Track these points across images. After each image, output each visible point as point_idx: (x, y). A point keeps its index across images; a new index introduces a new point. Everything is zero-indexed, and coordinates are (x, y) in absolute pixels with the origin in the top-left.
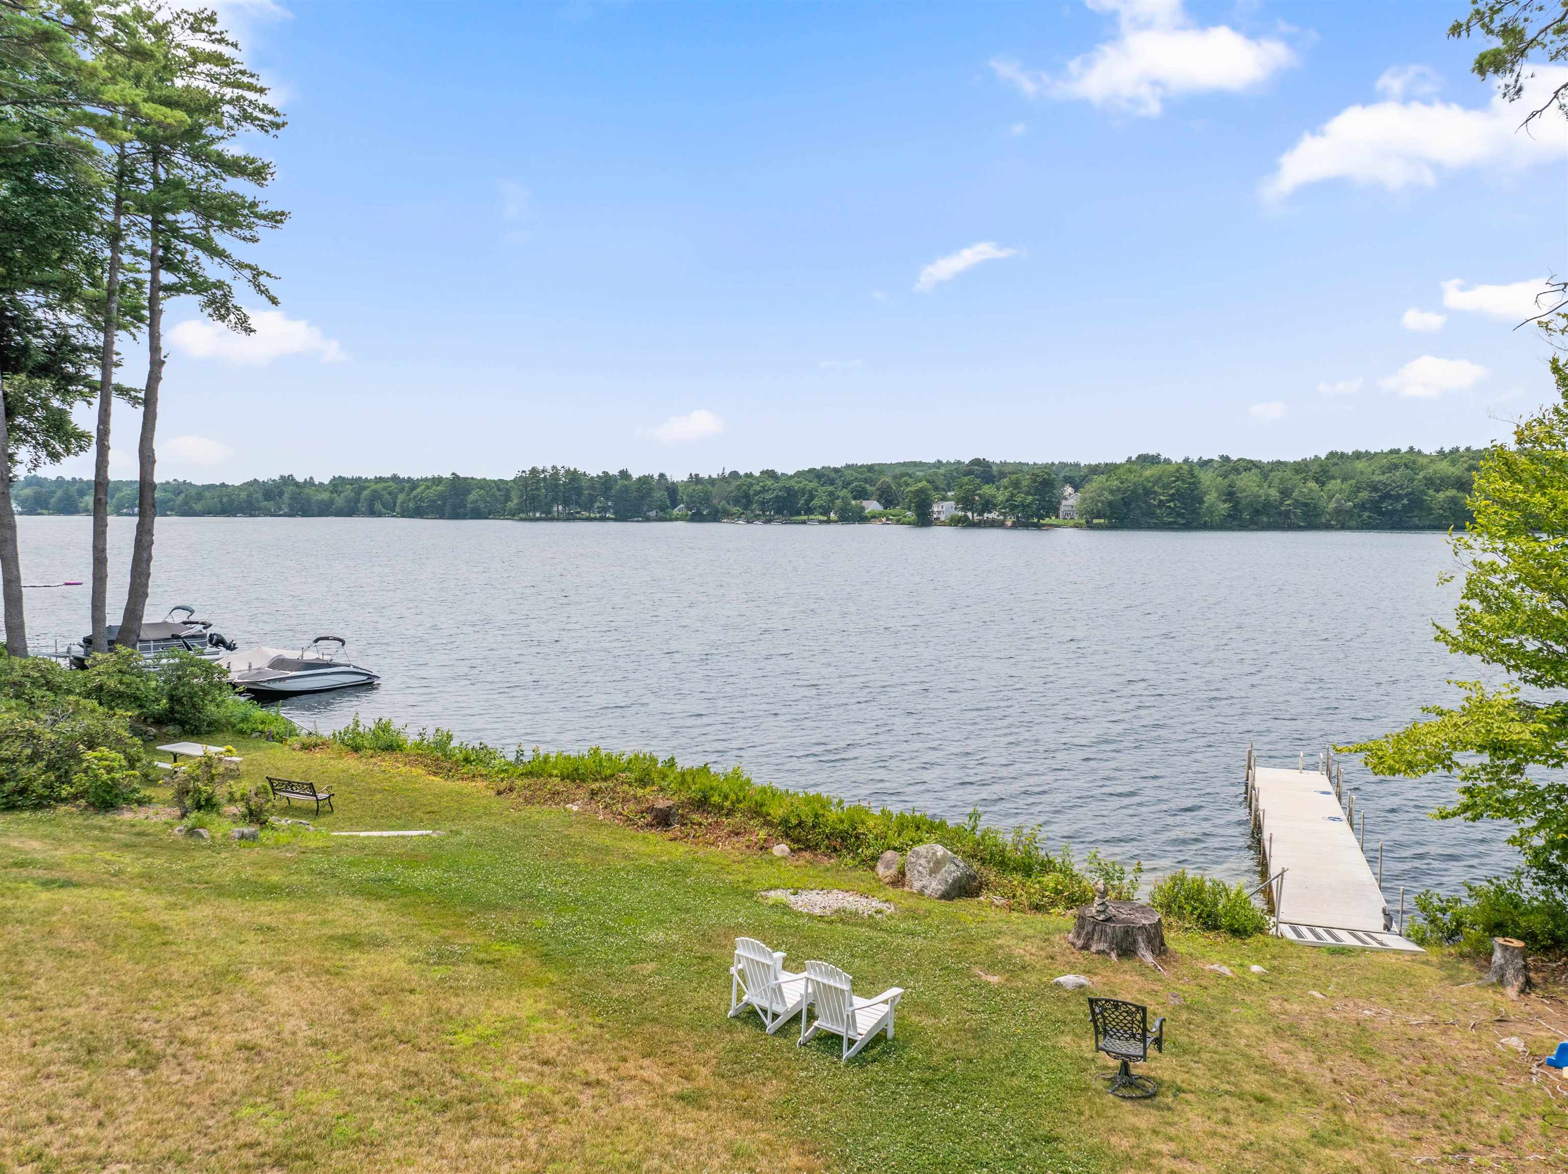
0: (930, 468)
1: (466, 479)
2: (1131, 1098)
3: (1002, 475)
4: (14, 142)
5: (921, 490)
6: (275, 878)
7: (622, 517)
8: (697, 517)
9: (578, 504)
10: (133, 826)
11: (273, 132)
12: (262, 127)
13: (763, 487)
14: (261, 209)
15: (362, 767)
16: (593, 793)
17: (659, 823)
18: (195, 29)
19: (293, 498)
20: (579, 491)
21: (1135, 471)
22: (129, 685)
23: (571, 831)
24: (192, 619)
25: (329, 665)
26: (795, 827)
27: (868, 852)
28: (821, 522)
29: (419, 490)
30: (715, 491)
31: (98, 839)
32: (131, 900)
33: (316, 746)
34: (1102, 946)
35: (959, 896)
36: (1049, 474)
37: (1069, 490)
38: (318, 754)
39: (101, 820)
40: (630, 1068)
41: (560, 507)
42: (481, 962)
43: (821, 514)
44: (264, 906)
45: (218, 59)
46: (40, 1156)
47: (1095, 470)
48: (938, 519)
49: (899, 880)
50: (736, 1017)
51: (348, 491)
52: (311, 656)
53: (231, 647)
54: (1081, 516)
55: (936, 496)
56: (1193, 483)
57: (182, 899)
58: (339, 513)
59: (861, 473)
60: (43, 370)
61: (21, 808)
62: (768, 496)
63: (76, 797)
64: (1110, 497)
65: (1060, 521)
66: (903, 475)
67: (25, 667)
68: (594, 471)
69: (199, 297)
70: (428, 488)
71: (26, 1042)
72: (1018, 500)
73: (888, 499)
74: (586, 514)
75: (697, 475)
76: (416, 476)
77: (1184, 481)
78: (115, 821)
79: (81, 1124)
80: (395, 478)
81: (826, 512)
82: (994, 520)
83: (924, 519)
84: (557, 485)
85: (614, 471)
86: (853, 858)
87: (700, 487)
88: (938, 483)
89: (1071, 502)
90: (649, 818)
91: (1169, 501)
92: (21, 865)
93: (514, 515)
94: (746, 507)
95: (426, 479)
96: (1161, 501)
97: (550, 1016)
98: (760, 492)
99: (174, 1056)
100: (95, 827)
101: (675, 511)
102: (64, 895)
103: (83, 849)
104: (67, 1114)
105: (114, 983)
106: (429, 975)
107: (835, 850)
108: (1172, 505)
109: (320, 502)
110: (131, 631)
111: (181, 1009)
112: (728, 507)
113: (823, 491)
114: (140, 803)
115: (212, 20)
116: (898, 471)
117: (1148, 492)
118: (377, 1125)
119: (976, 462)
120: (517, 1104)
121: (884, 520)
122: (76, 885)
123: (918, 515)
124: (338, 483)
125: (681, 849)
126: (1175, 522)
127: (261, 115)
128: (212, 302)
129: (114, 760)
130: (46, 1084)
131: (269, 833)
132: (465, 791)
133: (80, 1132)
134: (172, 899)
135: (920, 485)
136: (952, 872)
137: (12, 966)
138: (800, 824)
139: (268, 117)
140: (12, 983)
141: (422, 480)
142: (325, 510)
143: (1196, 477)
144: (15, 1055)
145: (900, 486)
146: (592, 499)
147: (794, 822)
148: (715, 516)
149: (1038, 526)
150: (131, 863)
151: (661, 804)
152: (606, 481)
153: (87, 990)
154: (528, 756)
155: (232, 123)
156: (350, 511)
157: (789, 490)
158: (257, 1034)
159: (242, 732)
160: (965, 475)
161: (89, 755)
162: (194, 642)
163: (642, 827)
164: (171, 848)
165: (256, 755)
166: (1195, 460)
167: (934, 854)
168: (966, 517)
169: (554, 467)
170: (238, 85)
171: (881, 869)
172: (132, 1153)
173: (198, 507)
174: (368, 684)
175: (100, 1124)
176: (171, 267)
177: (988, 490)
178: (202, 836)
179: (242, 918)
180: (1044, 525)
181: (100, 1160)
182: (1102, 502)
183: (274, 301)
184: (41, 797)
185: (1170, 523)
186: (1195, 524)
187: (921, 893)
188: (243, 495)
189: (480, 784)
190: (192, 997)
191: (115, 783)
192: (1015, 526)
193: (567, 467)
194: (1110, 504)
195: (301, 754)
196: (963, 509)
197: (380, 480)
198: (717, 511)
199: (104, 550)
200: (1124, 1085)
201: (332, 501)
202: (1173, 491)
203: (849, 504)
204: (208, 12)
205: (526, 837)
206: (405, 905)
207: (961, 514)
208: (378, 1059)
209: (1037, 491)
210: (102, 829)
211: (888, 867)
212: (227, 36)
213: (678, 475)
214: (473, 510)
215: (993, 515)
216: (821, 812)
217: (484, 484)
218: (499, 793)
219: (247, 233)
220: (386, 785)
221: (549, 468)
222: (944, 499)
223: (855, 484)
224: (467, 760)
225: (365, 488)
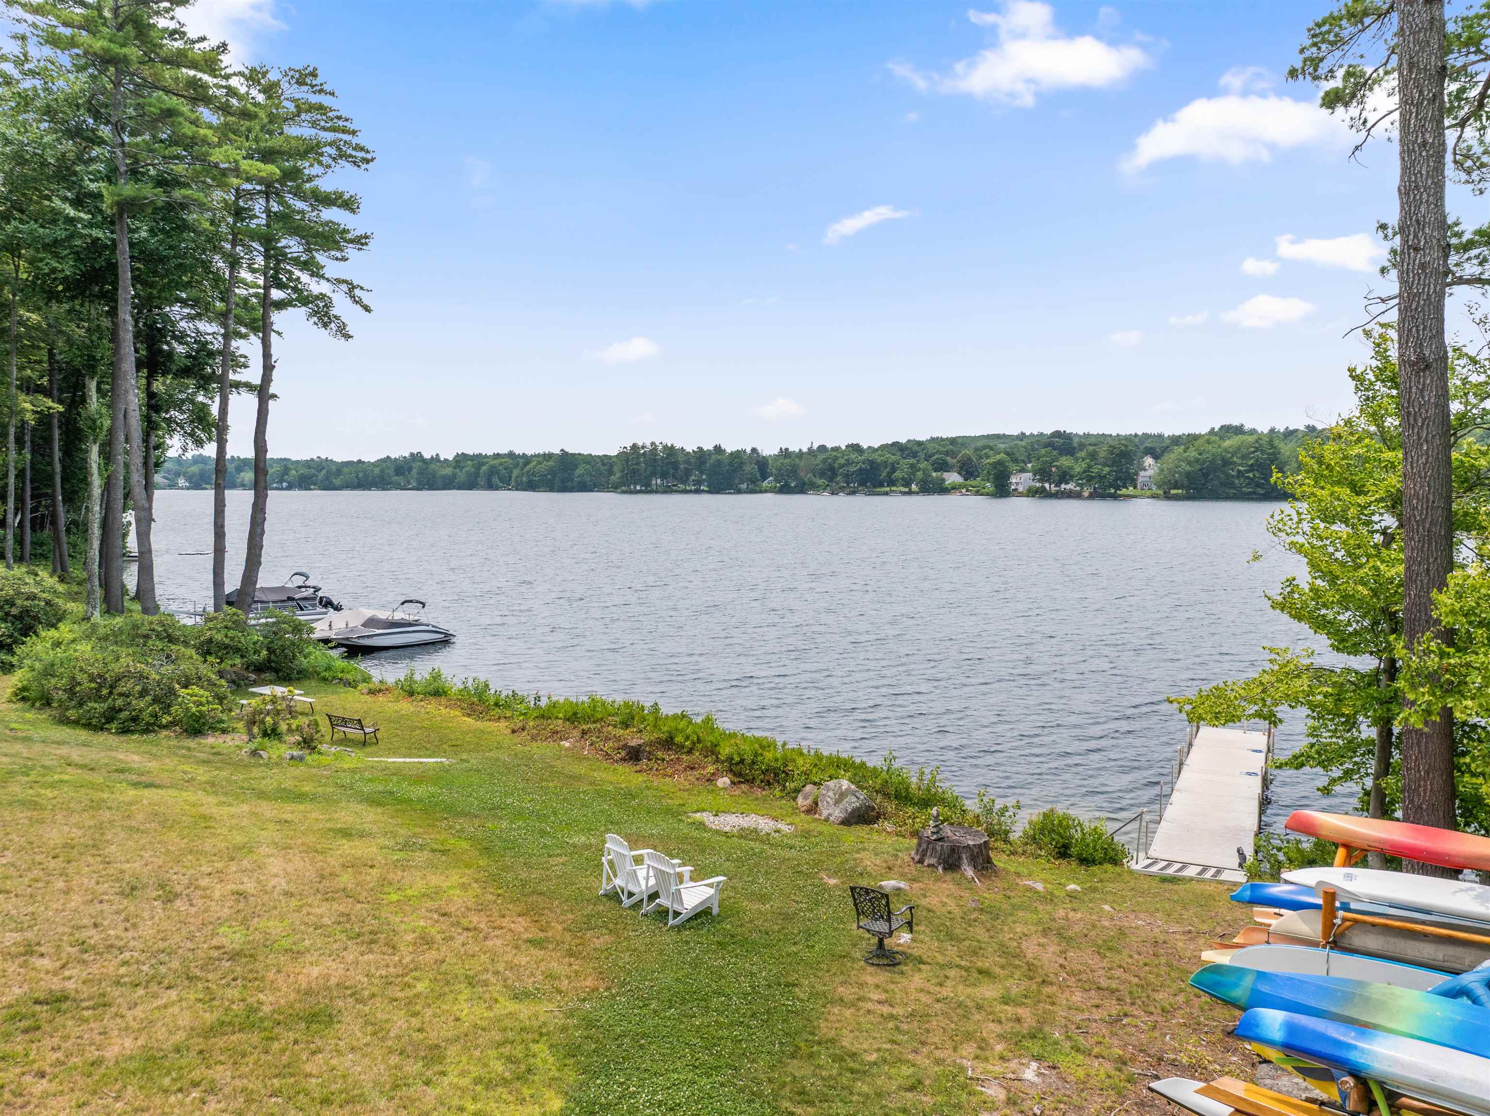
0: (1013, 440)
1: (573, 455)
2: (878, 965)
3: (1082, 446)
4: (146, 199)
5: (1000, 463)
6: (307, 788)
7: (716, 489)
8: (785, 489)
9: (674, 477)
10: (213, 748)
11: (364, 166)
12: (355, 162)
13: (847, 460)
14: (349, 236)
15: (412, 709)
16: (584, 733)
17: (631, 758)
18: (300, 83)
19: (421, 472)
20: (675, 465)
21: (1215, 442)
22: (232, 639)
23: (558, 763)
24: (308, 583)
25: (410, 625)
26: (737, 764)
27: (793, 785)
28: (904, 493)
29: (531, 465)
30: (802, 464)
31: (184, 756)
32: (193, 799)
33: (380, 691)
34: (933, 861)
35: (857, 823)
36: (1126, 446)
37: (1149, 461)
38: (381, 698)
39: (191, 743)
40: (505, 922)
41: (659, 481)
42: (434, 851)
43: (903, 485)
44: (289, 807)
45: (321, 108)
46: (83, 943)
47: (1176, 440)
48: (1016, 490)
49: (813, 809)
50: (605, 895)
51: (469, 466)
52: (399, 616)
53: (338, 608)
54: (1159, 487)
55: (1014, 467)
56: (1274, 453)
57: (231, 799)
58: (460, 487)
59: (944, 446)
60: (185, 372)
61: (133, 732)
62: (852, 469)
63: (173, 723)
64: (1188, 468)
65: (1138, 492)
66: (984, 447)
67: (151, 623)
68: (690, 447)
69: (304, 308)
70: (540, 463)
71: (93, 882)
72: (1095, 470)
73: (968, 470)
74: (682, 486)
75: (787, 449)
76: (529, 452)
77: (1263, 452)
78: (200, 744)
79: (115, 928)
80: (511, 454)
81: (907, 484)
82: (1071, 491)
83: (1002, 490)
84: (655, 460)
85: (708, 446)
86: (781, 791)
87: (788, 461)
88: (1017, 455)
89: (1150, 472)
90: (623, 753)
91: (1248, 472)
92: (121, 771)
93: (616, 488)
94: (831, 480)
95: (539, 455)
96: (1239, 471)
97: (464, 887)
98: (844, 465)
99: (187, 895)
100: (183, 748)
101: (765, 484)
102: (146, 792)
103: (170, 762)
104: (106, 923)
105: (163, 850)
106: (390, 857)
107: (769, 783)
108: (1251, 475)
109: (444, 477)
110: (248, 594)
111: (203, 869)
112: (814, 480)
113: (905, 464)
114: (224, 731)
115: (314, 74)
116: (980, 444)
117: (1226, 463)
118: (307, 943)
119: (1057, 434)
120: (410, 937)
121: (964, 491)
122: (157, 787)
123: (996, 487)
124: (461, 459)
125: (640, 779)
126: (1254, 493)
127: (354, 153)
128: (315, 313)
129: (202, 696)
130: (99, 907)
131: (316, 756)
132: (489, 730)
133: (112, 932)
134: (223, 799)
135: (998, 457)
136: (852, 803)
137: (97, 836)
138: (742, 761)
139: (361, 154)
140: (93, 846)
141: (535, 456)
142: (449, 484)
143: (1275, 447)
144: (84, 888)
145: (981, 458)
146: (688, 473)
147: (737, 759)
148: (802, 489)
149: (1115, 497)
150: (202, 774)
151: (633, 743)
152: (701, 454)
153: (143, 853)
154: (544, 702)
155: (330, 161)
156: (471, 485)
157: (872, 463)
158: (249, 886)
159: (325, 679)
160: (1045, 447)
161: (183, 692)
162: (306, 604)
163: (617, 762)
164: (238, 765)
165: (332, 698)
166: (1282, 430)
167: (840, 787)
168: (1044, 488)
169: (653, 444)
170: (334, 129)
171: (800, 800)
172: (141, 946)
173: (337, 482)
174: (444, 641)
175: (126, 929)
176: (281, 286)
177: (1065, 461)
178: (261, 756)
179: (268, 814)
180: (1121, 496)
181: (119, 949)
182: (1180, 473)
183: (367, 309)
184: (148, 724)
185: (1250, 493)
186: (1274, 494)
187: (827, 820)
188: (377, 471)
189: (503, 724)
190: (213, 861)
191: (202, 715)
192: (1092, 497)
193: (664, 443)
194: (1188, 475)
195: (369, 698)
196: (1039, 481)
197: (497, 456)
198: (804, 484)
199: (223, 526)
200: (878, 956)
201: (454, 475)
202: (1251, 462)
203: (930, 476)
204: (311, 69)
205: (519, 765)
206: (397, 811)
207: (1038, 485)
208: (326, 905)
209: (1114, 463)
210: (189, 749)
211: (805, 798)
212: (325, 87)
213: (769, 450)
214: (579, 483)
215: (1070, 486)
216: (760, 751)
217: (589, 459)
218: (514, 732)
219: (339, 255)
220: (426, 724)
221: (648, 444)
222: (1023, 470)
223: (937, 456)
224: (497, 705)
225: (484, 464)
